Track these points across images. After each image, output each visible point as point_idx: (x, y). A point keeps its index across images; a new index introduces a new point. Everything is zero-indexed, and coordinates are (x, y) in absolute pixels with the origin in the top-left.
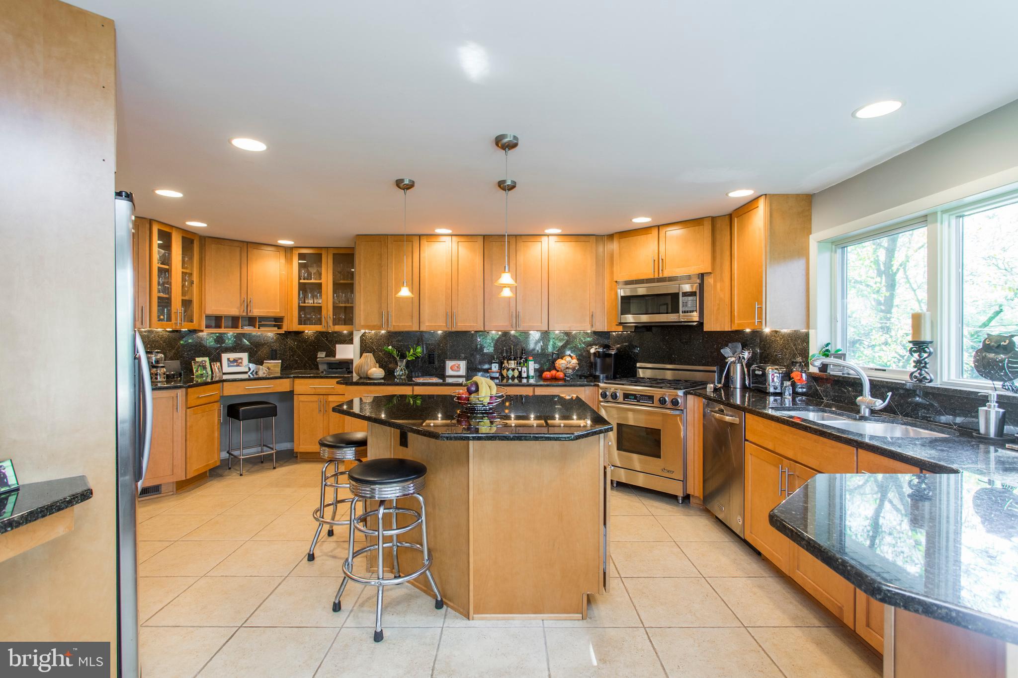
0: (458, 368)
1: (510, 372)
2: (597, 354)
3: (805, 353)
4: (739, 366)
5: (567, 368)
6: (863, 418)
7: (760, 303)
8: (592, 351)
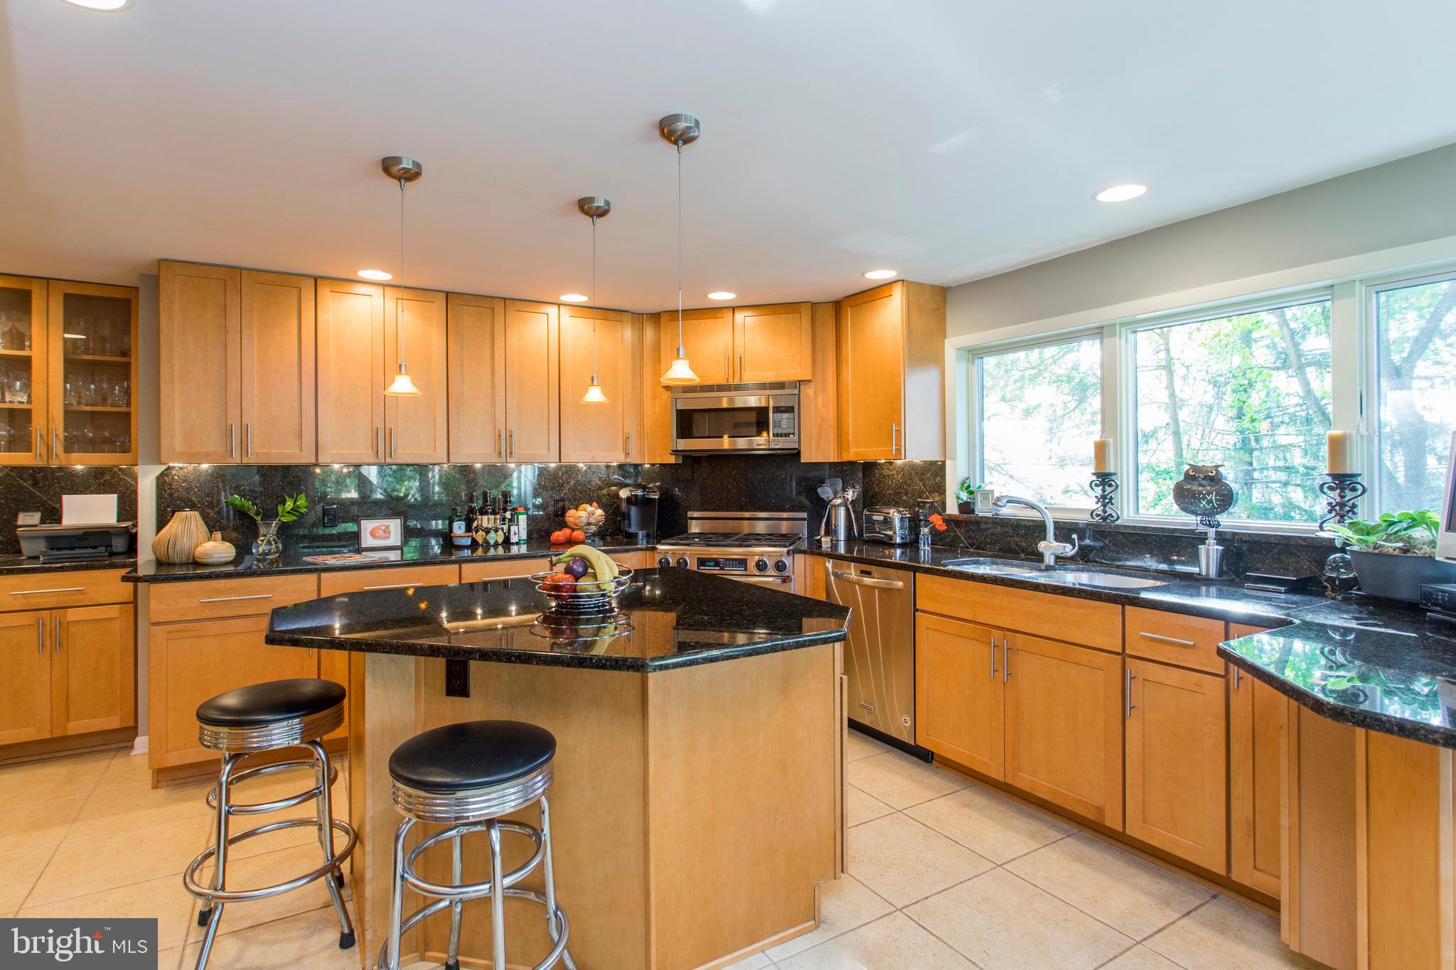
0: (385, 532)
1: (492, 534)
2: (633, 498)
3: (940, 489)
4: (842, 511)
5: (589, 524)
6: (1048, 568)
7: (899, 424)
8: (624, 494)
